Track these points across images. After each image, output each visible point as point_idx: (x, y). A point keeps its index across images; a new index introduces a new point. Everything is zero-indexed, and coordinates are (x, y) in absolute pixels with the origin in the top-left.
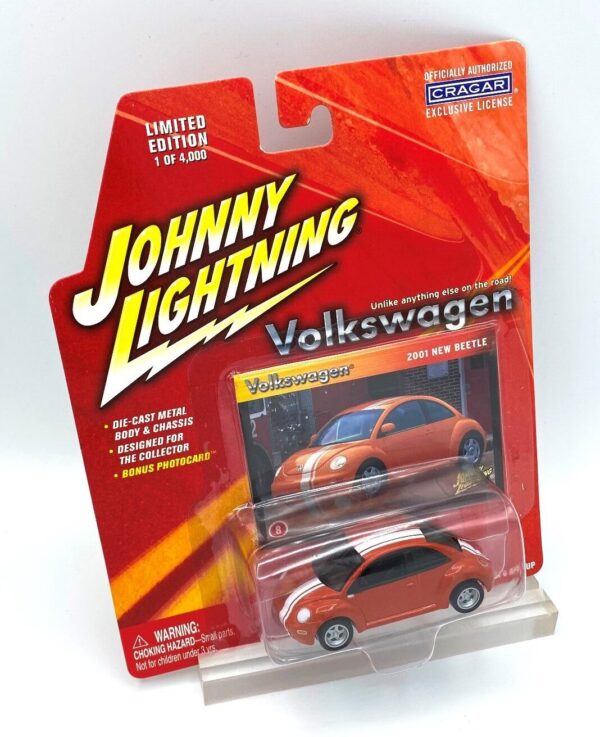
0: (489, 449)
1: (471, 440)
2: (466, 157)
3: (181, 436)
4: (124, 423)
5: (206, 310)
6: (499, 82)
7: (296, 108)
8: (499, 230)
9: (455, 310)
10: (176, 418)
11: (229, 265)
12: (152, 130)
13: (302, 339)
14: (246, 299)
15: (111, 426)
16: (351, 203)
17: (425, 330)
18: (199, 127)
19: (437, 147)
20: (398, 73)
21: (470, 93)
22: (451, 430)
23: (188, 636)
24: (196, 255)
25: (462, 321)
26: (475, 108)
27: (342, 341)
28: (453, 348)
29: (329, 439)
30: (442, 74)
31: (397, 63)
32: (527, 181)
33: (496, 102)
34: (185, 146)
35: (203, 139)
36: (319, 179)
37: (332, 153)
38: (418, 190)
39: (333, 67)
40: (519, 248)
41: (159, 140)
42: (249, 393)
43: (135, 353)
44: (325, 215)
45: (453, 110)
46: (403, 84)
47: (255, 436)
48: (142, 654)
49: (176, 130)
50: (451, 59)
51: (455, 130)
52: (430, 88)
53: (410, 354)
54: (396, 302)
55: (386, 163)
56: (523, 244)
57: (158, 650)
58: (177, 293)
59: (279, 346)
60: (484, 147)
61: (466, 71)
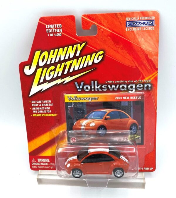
0: (139, 130)
1: (134, 126)
2: (138, 43)
3: (49, 108)
4: (35, 102)
5: (59, 75)
6: (150, 22)
7: (87, 25)
8: (148, 66)
9: (132, 87)
10: (48, 103)
11: (66, 64)
12: (47, 27)
13: (85, 88)
14: (70, 74)
15: (31, 102)
16: (101, 52)
17: (122, 91)
18: (60, 27)
19: (129, 40)
20: (118, 17)
21: (140, 25)
22: (128, 122)
23: (46, 162)
24: (57, 61)
25: (134, 90)
26: (142, 29)
27: (96, 90)
28: (130, 98)
29: (90, 117)
30: (132, 19)
31: (118, 14)
32: (158, 52)
33: (149, 28)
34: (56, 32)
35: (61, 30)
36: (92, 45)
37: (97, 38)
38: (122, 51)
39: (98, 14)
40: (154, 72)
41: (49, 30)
42: (68, 100)
43: (39, 84)
44: (94, 55)
45: (135, 29)
46: (119, 21)
47: (69, 112)
48: (34, 164)
49: (54, 27)
50: (135, 15)
51: (135, 35)
52: (127, 22)
53: (116, 97)
54: (113, 82)
55: (113, 43)
56: (155, 70)
57: (38, 164)
58: (51, 70)
59: (78, 88)
60: (144, 41)
61: (140, 18)
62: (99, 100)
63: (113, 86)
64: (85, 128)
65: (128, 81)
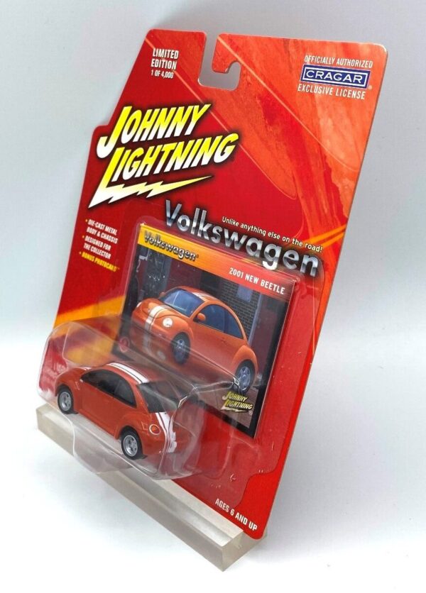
1: (246, 369)
2: (317, 131)
3: (110, 247)
4: (93, 223)
5: (145, 174)
6: (358, 76)
7: (222, 59)
8: (324, 202)
9: (272, 253)
10: (111, 234)
11: (163, 150)
12: (155, 53)
13: (180, 220)
15: (88, 221)
16: (233, 137)
17: (248, 256)
18: (175, 58)
19: (298, 116)
20: (289, 52)
21: (334, 80)
25: (275, 264)
26: (334, 93)
27: (199, 234)
28: (259, 282)
29: (169, 301)
30: (317, 59)
31: (290, 43)
32: (359, 170)
33: (351, 92)
34: (166, 67)
35: (175, 65)
36: (222, 113)
37: (233, 97)
38: (276, 144)
40: (336, 226)
41: (156, 60)
42: (144, 240)
43: (111, 184)
44: (218, 138)
45: (318, 90)
46: (289, 60)
47: (138, 271)
49: (165, 56)
50: (328, 49)
51: (314, 106)
52: (306, 68)
53: (232, 269)
54: (237, 224)
55: (263, 117)
56: (339, 222)
58: (137, 156)
59: (168, 218)
60: (332, 127)
61: (336, 61)
62: (196, 264)
63: (235, 237)
64: (152, 324)
65: (269, 234)
